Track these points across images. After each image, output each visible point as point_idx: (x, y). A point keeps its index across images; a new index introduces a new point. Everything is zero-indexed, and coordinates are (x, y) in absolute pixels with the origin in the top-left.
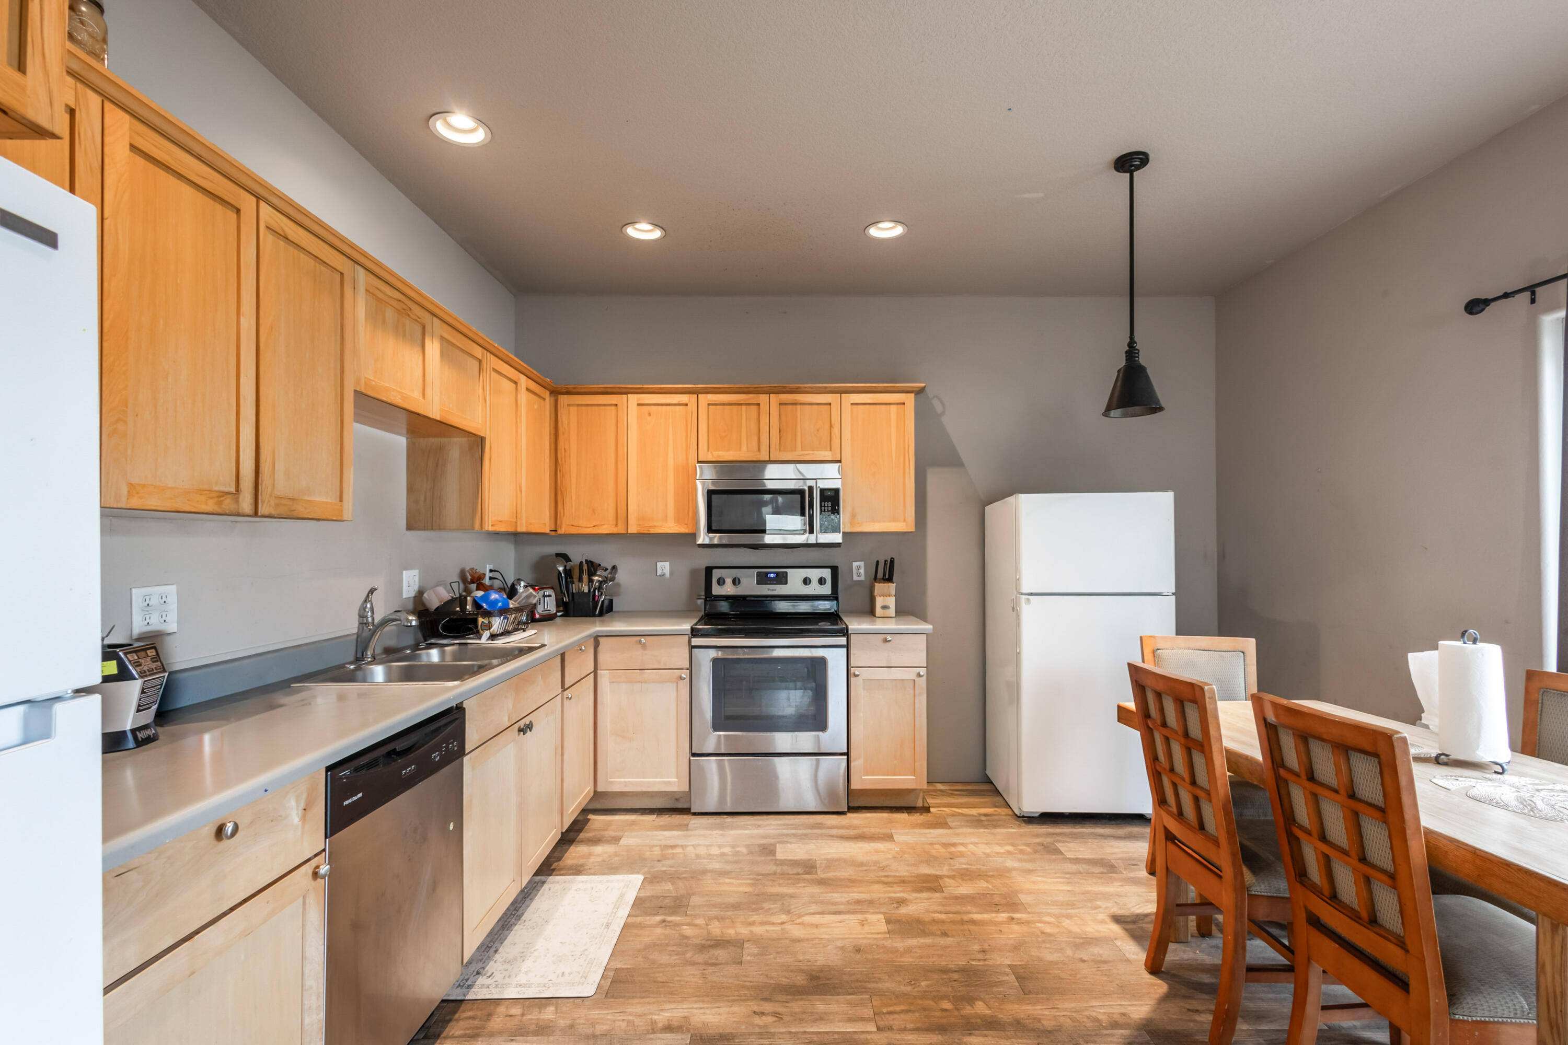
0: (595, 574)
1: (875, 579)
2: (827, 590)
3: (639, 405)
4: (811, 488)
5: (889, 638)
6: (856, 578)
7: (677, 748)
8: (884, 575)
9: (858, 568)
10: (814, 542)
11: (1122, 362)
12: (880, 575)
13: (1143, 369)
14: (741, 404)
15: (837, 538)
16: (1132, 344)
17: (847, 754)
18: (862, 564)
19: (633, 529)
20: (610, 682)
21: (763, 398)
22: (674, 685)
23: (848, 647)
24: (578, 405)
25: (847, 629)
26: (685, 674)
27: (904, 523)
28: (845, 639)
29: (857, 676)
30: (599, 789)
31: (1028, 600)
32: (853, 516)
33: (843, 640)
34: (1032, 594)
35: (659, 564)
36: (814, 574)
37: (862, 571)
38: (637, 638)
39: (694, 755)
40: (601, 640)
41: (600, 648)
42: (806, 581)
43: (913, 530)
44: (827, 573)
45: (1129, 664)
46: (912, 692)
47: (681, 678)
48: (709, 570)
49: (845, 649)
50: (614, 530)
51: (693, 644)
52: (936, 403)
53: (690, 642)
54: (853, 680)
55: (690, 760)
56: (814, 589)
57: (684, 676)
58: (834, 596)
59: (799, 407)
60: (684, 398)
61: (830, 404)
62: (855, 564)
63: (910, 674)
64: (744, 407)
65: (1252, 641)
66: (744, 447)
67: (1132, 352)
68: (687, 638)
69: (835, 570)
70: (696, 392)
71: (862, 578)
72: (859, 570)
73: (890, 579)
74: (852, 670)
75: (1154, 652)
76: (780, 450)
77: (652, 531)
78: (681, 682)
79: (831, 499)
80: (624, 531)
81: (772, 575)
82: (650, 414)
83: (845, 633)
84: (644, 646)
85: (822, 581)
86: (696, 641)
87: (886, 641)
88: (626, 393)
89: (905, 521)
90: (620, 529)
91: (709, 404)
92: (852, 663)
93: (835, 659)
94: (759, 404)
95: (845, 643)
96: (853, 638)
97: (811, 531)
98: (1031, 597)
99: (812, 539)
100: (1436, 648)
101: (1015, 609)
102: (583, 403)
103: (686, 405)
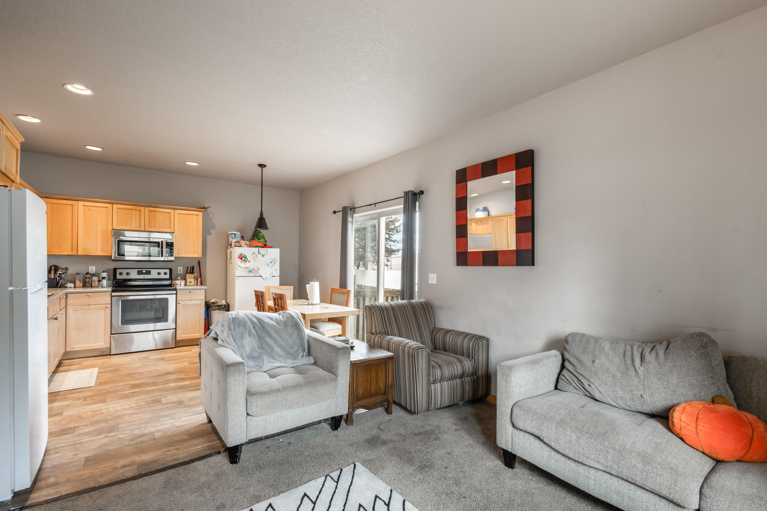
0: (58, 271)
1: (187, 273)
2: (167, 276)
3: (84, 206)
4: (162, 242)
5: (191, 291)
6: (179, 273)
7: (105, 332)
8: (190, 271)
9: (180, 269)
10: (163, 260)
11: (259, 216)
12: (189, 271)
13: (264, 219)
14: (132, 210)
15: (172, 258)
16: (262, 212)
17: (175, 329)
18: (182, 268)
19: (80, 253)
20: (73, 310)
21: (142, 208)
22: (104, 310)
23: (176, 294)
24: (52, 203)
25: (176, 288)
26: (109, 306)
27: (197, 254)
28: (175, 291)
29: (179, 303)
30: (67, 350)
31: (238, 278)
32: (179, 252)
33: (175, 292)
34: (239, 276)
35: (90, 267)
36: (162, 271)
37: (182, 270)
38: (87, 294)
39: (112, 334)
40: (69, 295)
41: (68, 298)
42: (159, 274)
43: (201, 256)
44: (168, 271)
45: (255, 291)
46: (199, 308)
47: (107, 307)
48: (115, 270)
49: (175, 295)
50: (70, 253)
51: (112, 295)
52: (211, 215)
53: (111, 294)
54: (178, 305)
55: (110, 336)
56: (162, 276)
57: (108, 306)
58: (171, 278)
59: (157, 213)
60: (106, 205)
61: (170, 213)
62: (179, 268)
63: (199, 302)
64: (133, 211)
65: (292, 287)
66: (134, 224)
67: (261, 214)
68: (110, 293)
69: (171, 270)
70: (112, 204)
71: (182, 273)
72: (181, 270)
73: (193, 273)
74: (178, 302)
75: (268, 290)
76: (149, 227)
77: (90, 254)
78: (107, 309)
79: (170, 245)
80: (76, 254)
81: (144, 272)
82: (89, 210)
83: (176, 290)
84: (90, 296)
85: (165, 274)
86: (114, 294)
87: (190, 292)
88: (78, 201)
89: (198, 254)
90: (74, 253)
91: (118, 208)
92: (178, 299)
93: (172, 299)
94: (140, 210)
95: (175, 293)
96: (178, 291)
97: (162, 256)
98: (238, 277)
99: (162, 259)
100: (309, 284)
101: (234, 281)
102: (55, 202)
103: (107, 208)
